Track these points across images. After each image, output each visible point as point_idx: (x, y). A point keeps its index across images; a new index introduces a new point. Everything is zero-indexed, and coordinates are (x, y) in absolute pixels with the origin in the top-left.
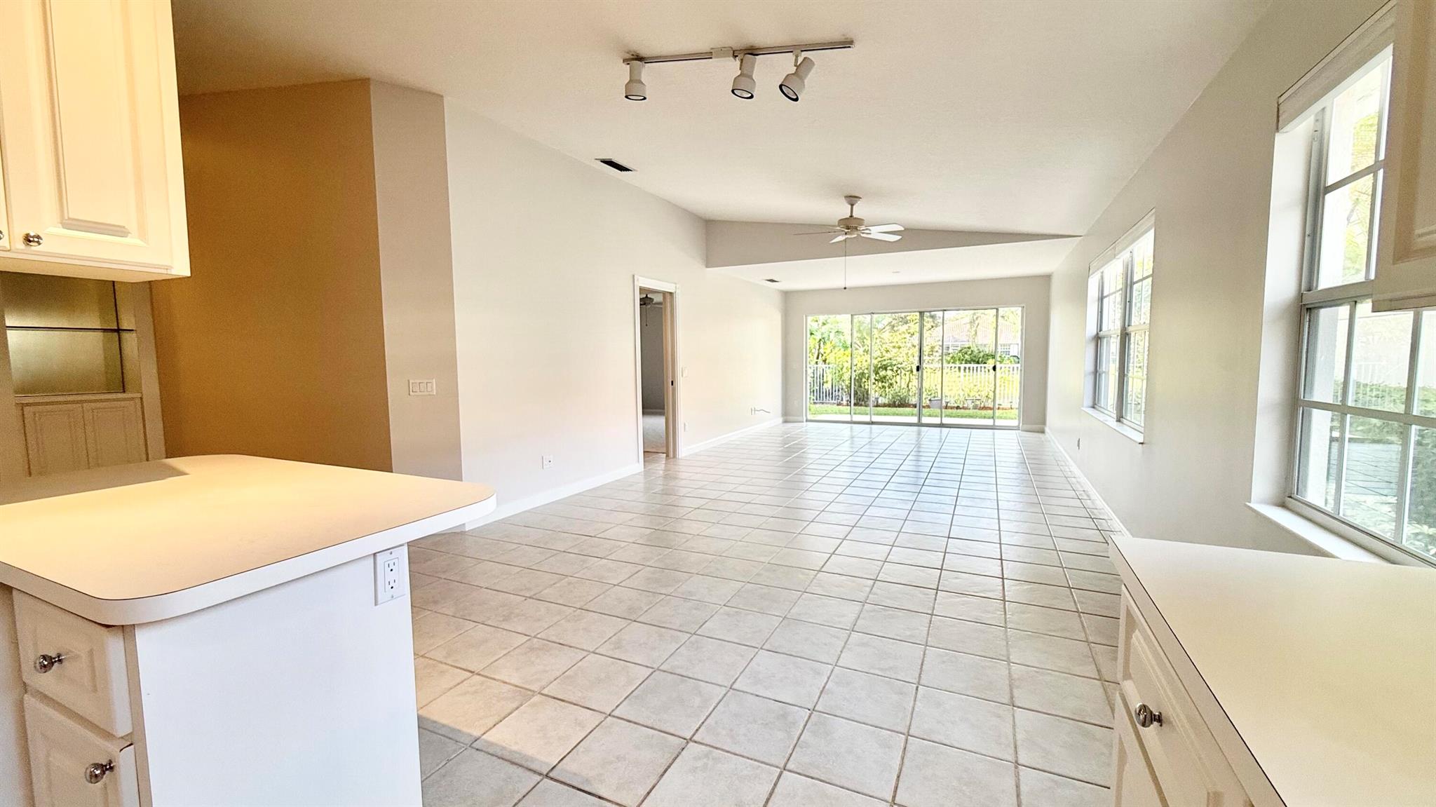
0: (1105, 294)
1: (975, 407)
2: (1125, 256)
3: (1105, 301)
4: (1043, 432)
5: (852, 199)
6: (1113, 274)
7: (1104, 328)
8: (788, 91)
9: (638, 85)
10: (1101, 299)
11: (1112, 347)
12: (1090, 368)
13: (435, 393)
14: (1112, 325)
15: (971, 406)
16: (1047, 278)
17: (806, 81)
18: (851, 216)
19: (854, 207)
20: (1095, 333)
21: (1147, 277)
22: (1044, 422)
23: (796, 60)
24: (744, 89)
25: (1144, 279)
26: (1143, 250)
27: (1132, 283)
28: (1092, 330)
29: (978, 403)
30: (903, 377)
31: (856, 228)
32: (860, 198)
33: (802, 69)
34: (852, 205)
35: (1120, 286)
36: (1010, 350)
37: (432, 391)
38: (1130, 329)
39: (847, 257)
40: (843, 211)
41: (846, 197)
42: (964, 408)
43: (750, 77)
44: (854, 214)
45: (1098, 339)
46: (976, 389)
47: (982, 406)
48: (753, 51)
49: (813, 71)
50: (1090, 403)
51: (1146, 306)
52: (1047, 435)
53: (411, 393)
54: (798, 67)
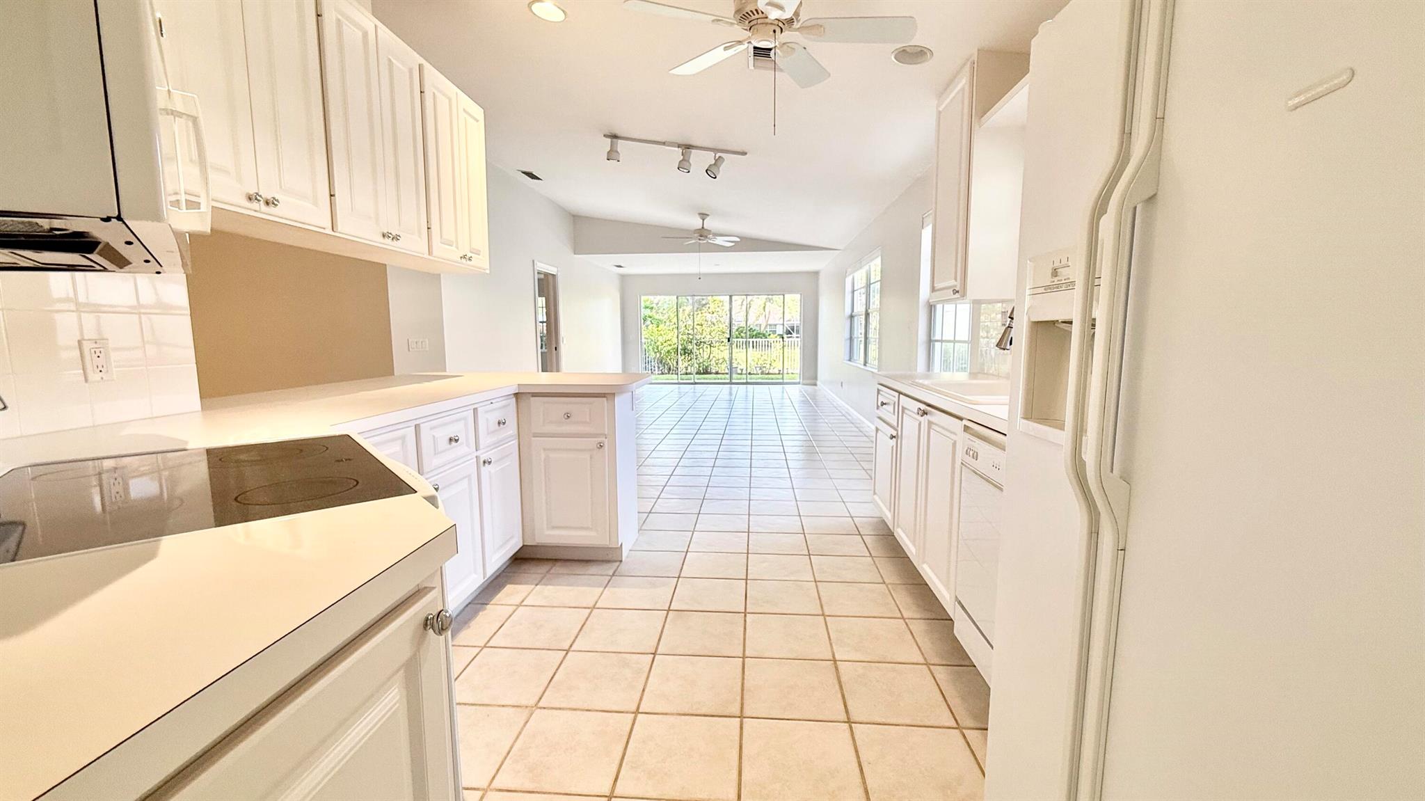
0: (855, 289)
1: (762, 373)
2: (866, 267)
3: (855, 292)
4: (815, 385)
5: (703, 216)
6: (860, 277)
7: (855, 311)
8: (711, 172)
9: (616, 154)
10: (853, 292)
11: (860, 322)
12: (848, 336)
13: (427, 349)
14: (860, 308)
15: (760, 372)
16: (816, 273)
17: (721, 169)
18: (703, 228)
19: (705, 221)
20: (850, 313)
21: (877, 281)
22: (816, 378)
23: (715, 156)
24: (683, 166)
25: (875, 283)
26: (876, 265)
27: (870, 284)
28: (848, 311)
29: (764, 369)
30: (705, 350)
31: (706, 237)
32: (708, 215)
33: (718, 161)
34: (703, 220)
35: (864, 285)
36: (777, 330)
37: (425, 348)
38: (869, 311)
39: (701, 254)
40: (696, 223)
41: (700, 214)
42: (754, 374)
43: (688, 161)
44: (705, 226)
45: (852, 317)
46: (762, 359)
47: (767, 372)
48: (688, 147)
49: (724, 164)
50: (848, 358)
51: (878, 296)
52: (818, 386)
53: (410, 349)
54: (716, 160)
